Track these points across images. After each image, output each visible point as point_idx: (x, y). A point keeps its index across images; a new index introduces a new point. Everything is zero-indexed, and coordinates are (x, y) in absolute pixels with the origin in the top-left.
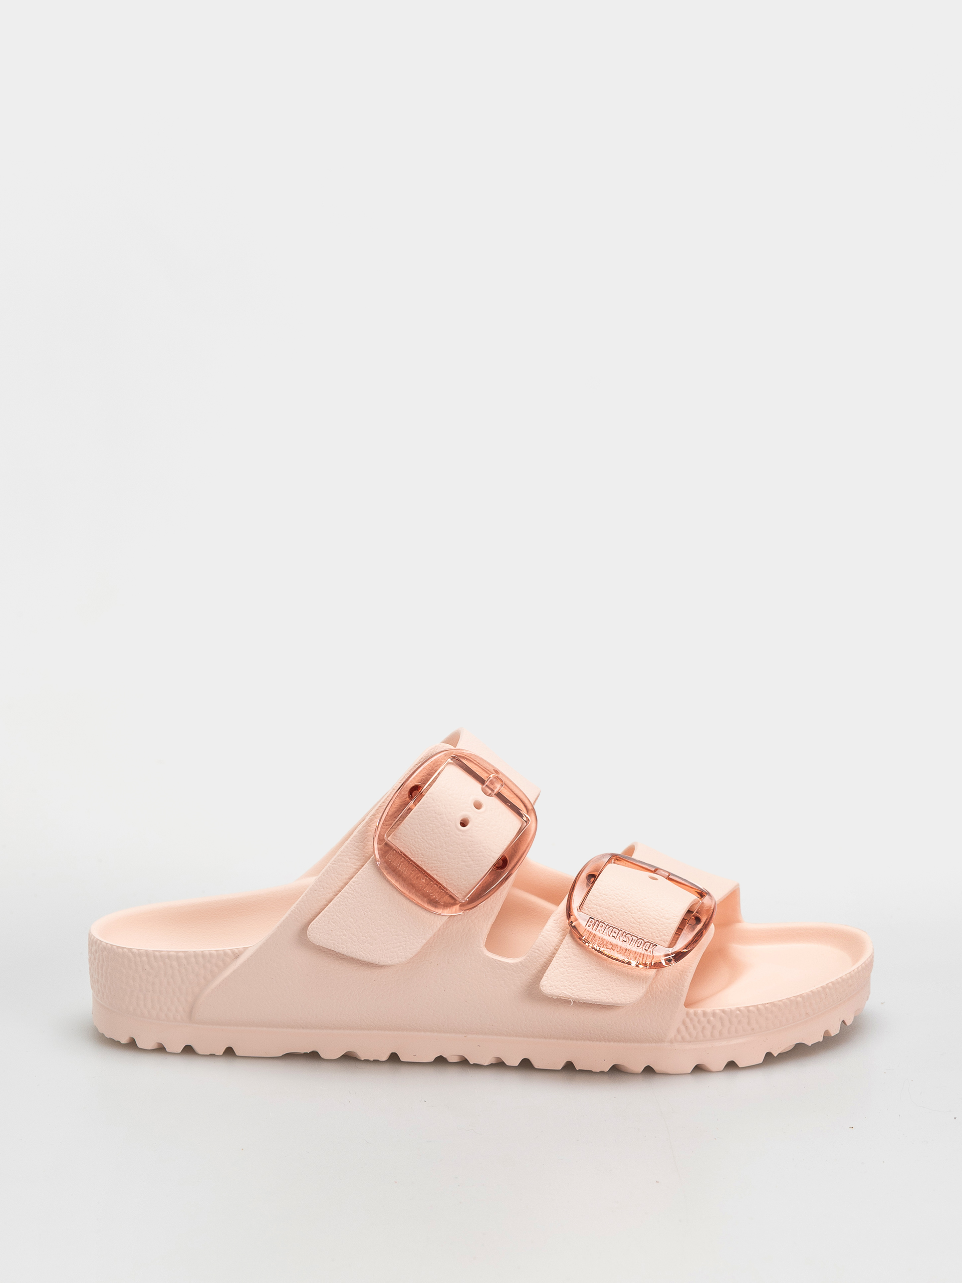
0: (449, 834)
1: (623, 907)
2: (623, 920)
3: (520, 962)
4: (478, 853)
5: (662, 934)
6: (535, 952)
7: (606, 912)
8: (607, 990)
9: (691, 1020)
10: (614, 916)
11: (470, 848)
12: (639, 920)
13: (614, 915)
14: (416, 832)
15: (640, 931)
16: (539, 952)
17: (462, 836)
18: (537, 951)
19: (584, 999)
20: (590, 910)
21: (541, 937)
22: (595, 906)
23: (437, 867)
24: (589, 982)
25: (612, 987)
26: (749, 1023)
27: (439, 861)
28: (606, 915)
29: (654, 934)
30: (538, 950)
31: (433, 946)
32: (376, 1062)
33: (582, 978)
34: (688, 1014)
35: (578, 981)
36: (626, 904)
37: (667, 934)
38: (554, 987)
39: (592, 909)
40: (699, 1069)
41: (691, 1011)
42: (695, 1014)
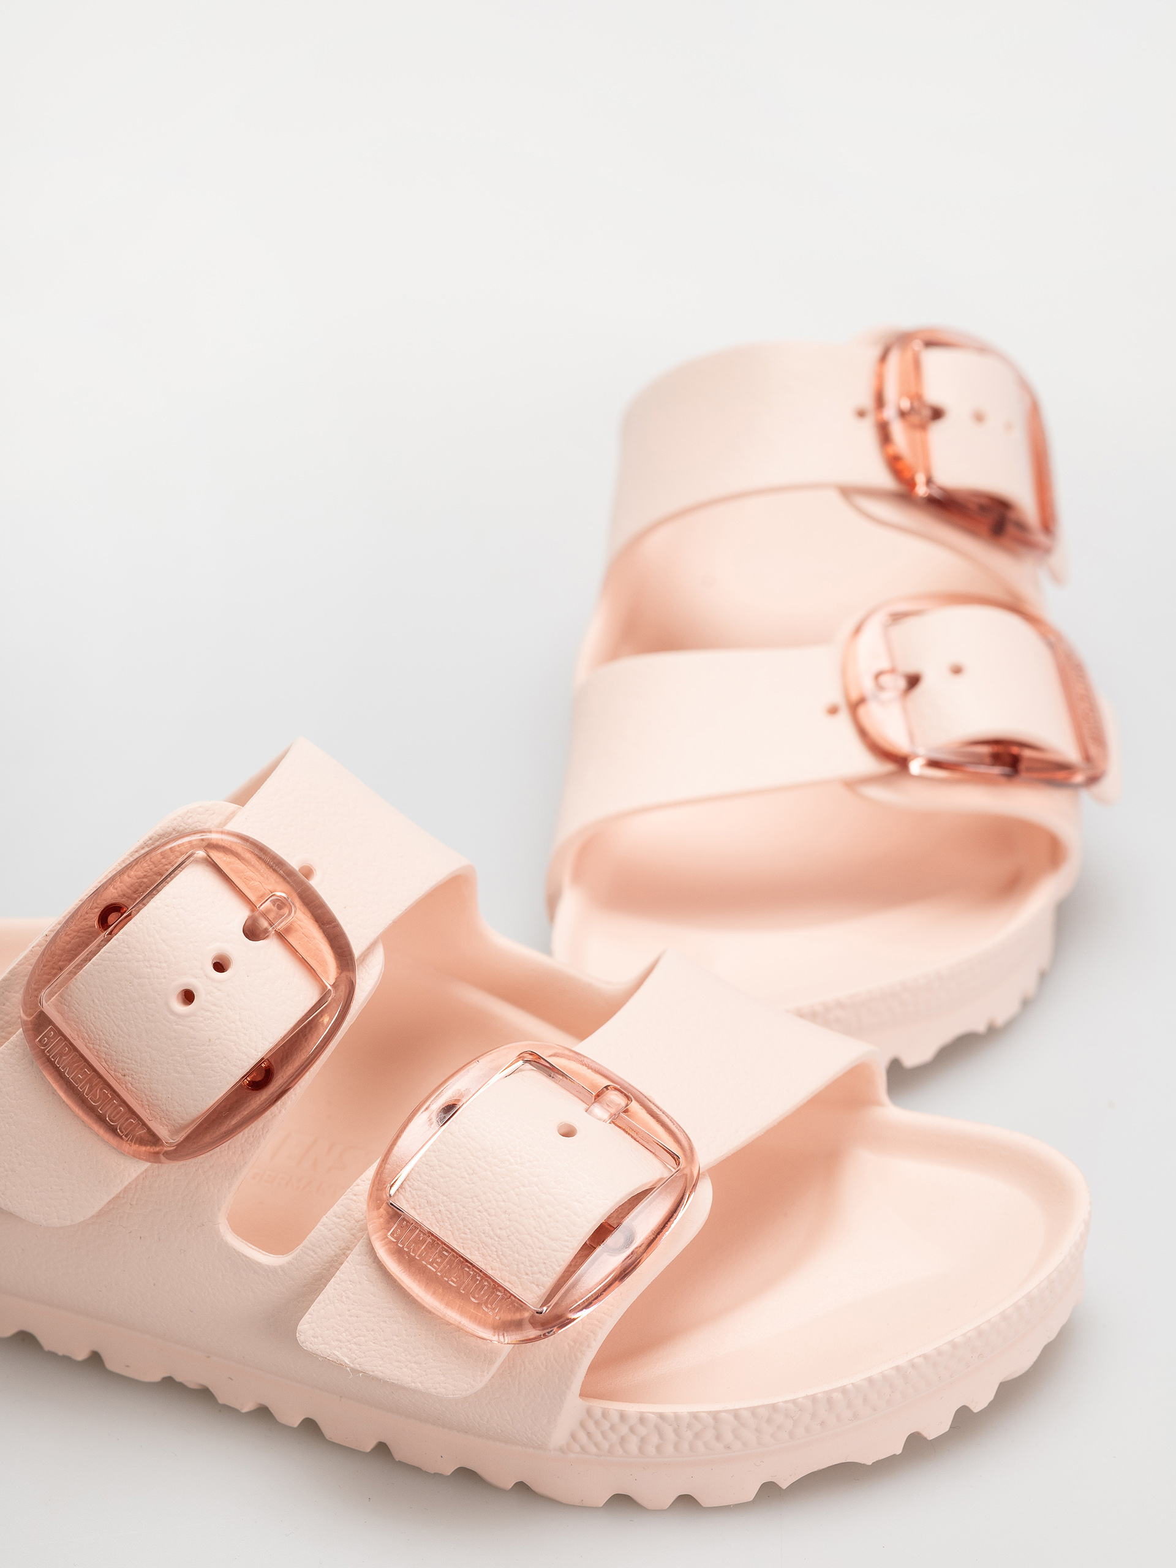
0: (153, 1016)
1: (475, 1198)
2: (470, 1226)
3: (280, 1266)
4: (204, 1062)
5: (535, 1268)
6: (308, 1255)
7: (443, 1202)
8: (415, 1363)
9: (597, 1423)
10: (455, 1214)
11: (189, 1050)
12: (499, 1232)
13: (457, 1212)
14: (96, 1001)
15: (498, 1256)
16: (315, 1256)
17: (177, 1024)
18: (312, 1254)
19: (371, 1373)
20: (414, 1192)
21: (322, 1228)
22: (426, 1187)
23: (132, 1070)
24: (385, 1341)
25: (426, 1359)
26: (718, 1437)
27: (135, 1061)
28: (442, 1209)
29: (522, 1266)
30: (314, 1251)
31: (134, 1203)
32: (66, 1360)
33: (373, 1330)
34: (589, 1412)
35: (364, 1336)
36: (485, 1194)
37: (544, 1271)
38: (320, 1338)
39: (419, 1193)
40: (622, 1502)
41: (598, 1405)
42: (605, 1415)
